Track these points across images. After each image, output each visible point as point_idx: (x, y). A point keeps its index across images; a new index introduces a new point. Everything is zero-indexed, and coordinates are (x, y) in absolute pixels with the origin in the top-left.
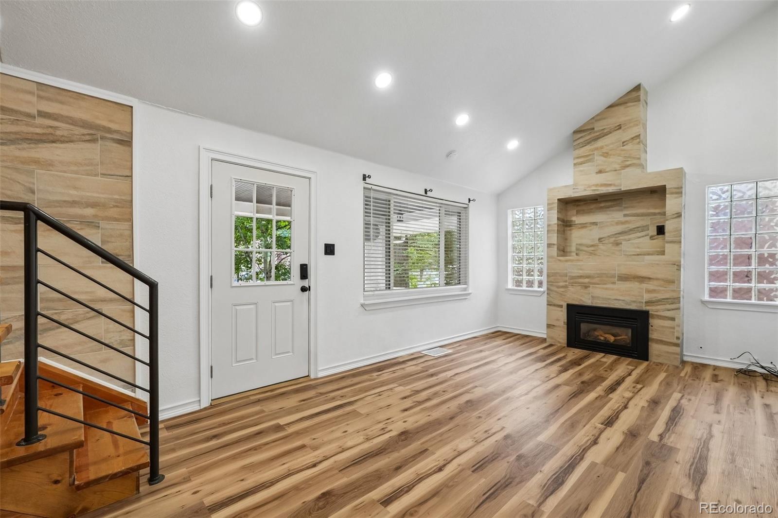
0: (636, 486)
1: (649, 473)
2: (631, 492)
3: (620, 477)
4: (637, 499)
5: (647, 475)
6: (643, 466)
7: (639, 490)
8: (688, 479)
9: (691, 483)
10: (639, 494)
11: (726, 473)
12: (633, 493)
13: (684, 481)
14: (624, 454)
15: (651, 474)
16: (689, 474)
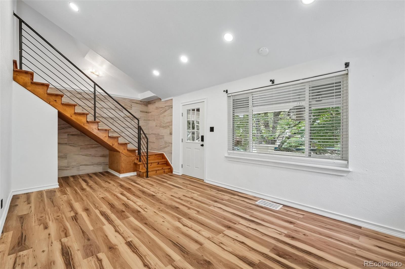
0: (83, 229)
1: (84, 237)
2: (83, 227)
3: (91, 228)
4: (79, 227)
5: (84, 235)
6: (89, 237)
7: (81, 229)
8: (68, 246)
9: (66, 245)
10: (80, 228)
11: (52, 264)
12: (82, 227)
13: (69, 244)
14: (101, 236)
15: (83, 237)
16: (69, 248)
